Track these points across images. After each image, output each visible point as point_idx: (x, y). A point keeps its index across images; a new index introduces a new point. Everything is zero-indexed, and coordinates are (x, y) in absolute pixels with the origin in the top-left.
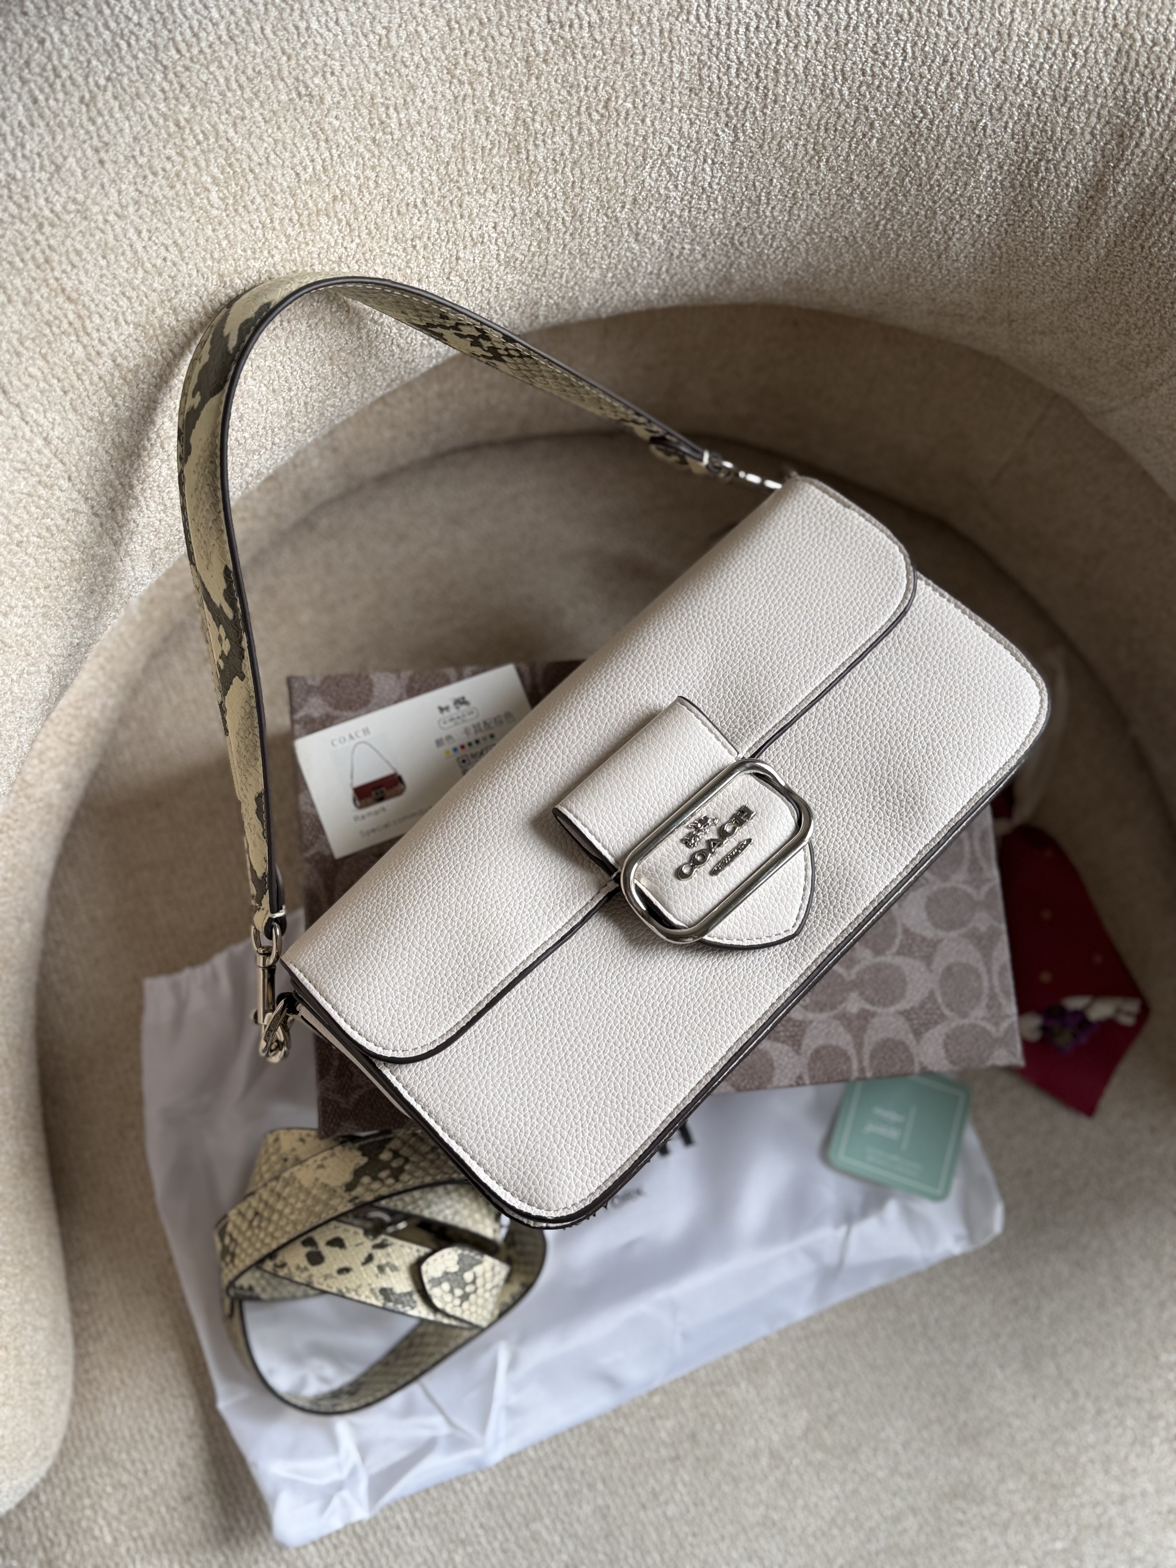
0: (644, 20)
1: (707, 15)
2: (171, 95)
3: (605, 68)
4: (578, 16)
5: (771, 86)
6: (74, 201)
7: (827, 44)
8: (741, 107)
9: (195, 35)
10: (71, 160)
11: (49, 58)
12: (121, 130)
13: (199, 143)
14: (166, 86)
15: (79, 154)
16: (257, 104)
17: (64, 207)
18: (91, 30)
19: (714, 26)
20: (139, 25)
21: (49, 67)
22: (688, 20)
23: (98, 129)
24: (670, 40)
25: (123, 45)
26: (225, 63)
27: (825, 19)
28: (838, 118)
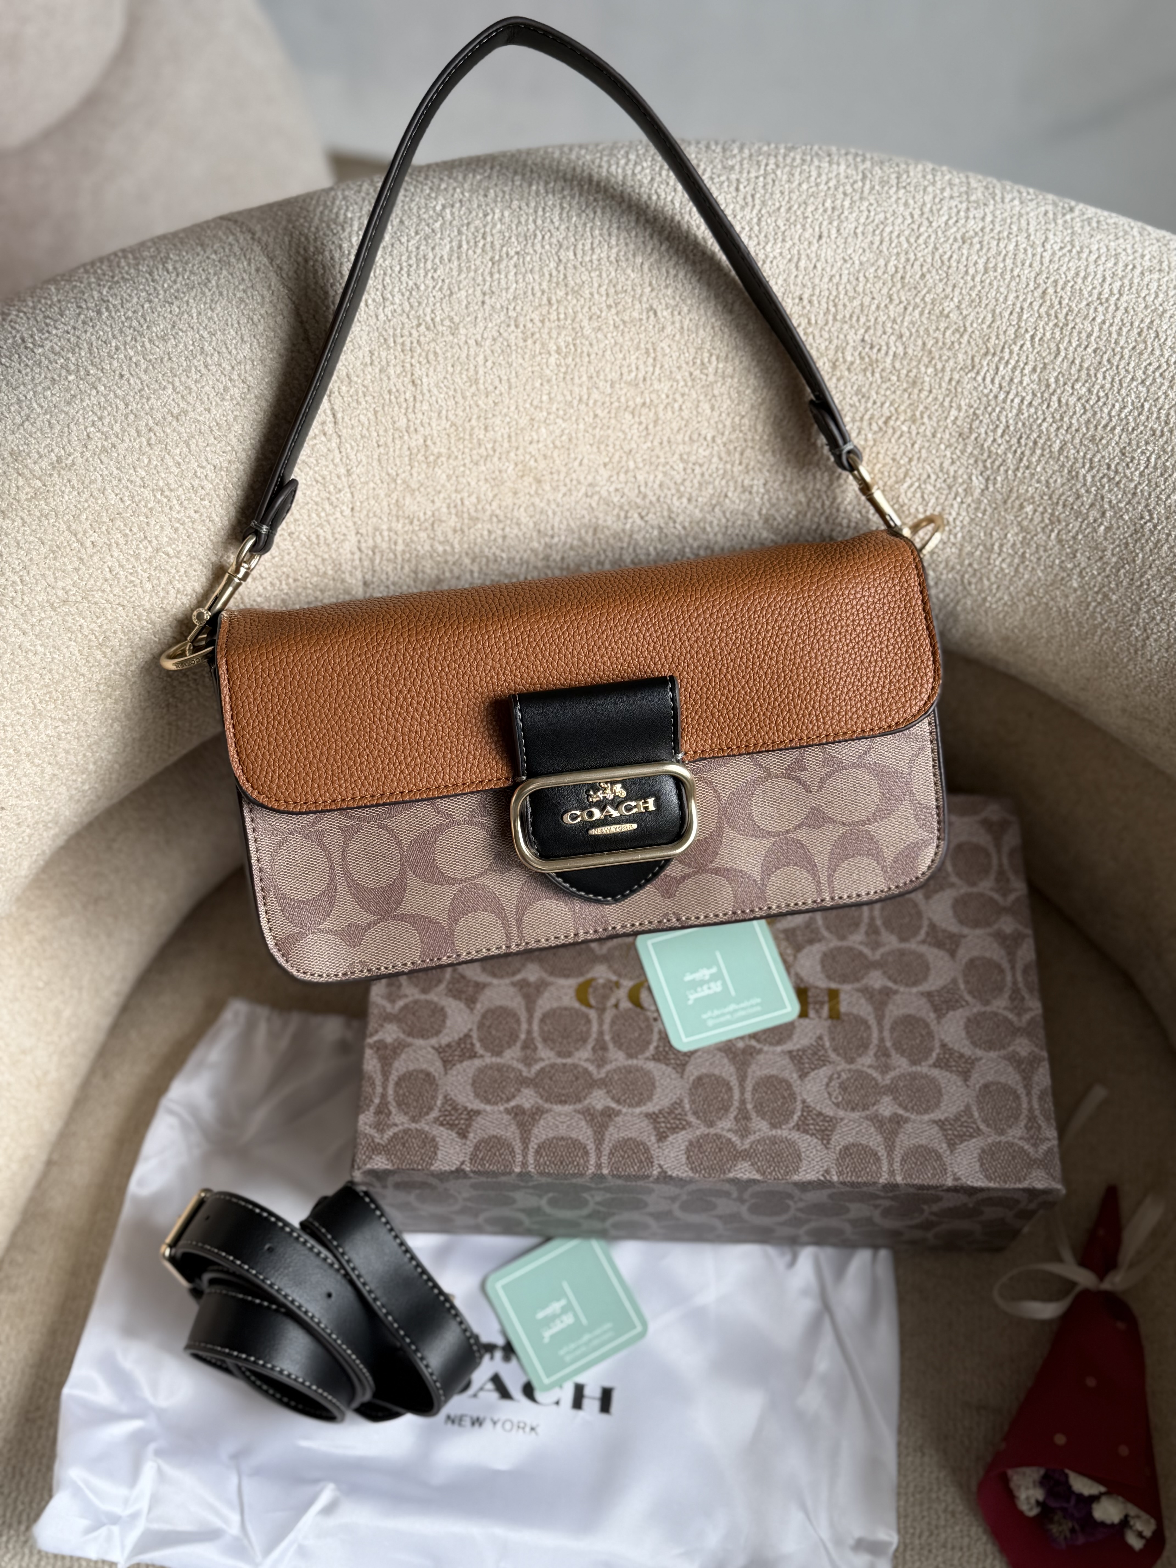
0: (939, 366)
1: (993, 381)
2: (555, 280)
3: (894, 392)
4: (887, 344)
5: (1027, 453)
6: (451, 320)
7: (1084, 435)
8: (997, 463)
9: (592, 249)
10: (463, 293)
11: (485, 226)
12: (507, 289)
13: (558, 319)
14: (554, 273)
15: (470, 291)
16: (614, 311)
17: (442, 321)
18: (523, 220)
19: (995, 389)
20: (558, 229)
21: (482, 231)
22: (975, 379)
23: (493, 281)
24: (956, 389)
25: (539, 237)
26: (604, 275)
27: (1089, 414)
28: (1077, 499)
